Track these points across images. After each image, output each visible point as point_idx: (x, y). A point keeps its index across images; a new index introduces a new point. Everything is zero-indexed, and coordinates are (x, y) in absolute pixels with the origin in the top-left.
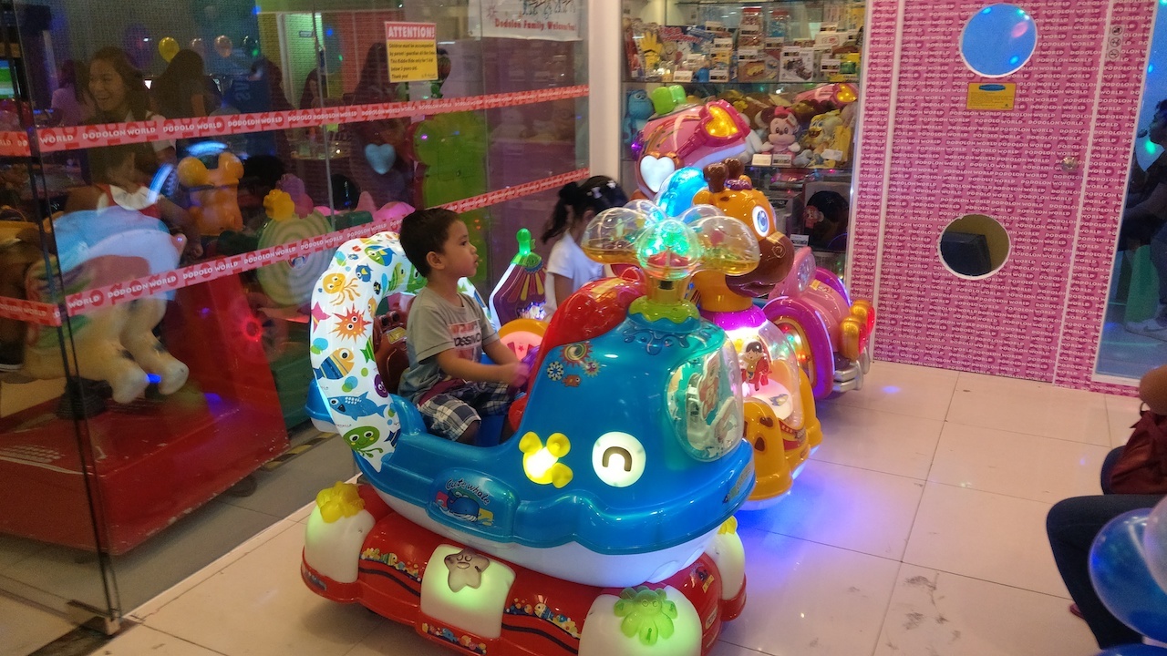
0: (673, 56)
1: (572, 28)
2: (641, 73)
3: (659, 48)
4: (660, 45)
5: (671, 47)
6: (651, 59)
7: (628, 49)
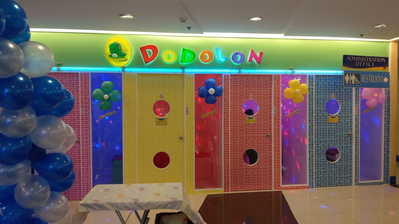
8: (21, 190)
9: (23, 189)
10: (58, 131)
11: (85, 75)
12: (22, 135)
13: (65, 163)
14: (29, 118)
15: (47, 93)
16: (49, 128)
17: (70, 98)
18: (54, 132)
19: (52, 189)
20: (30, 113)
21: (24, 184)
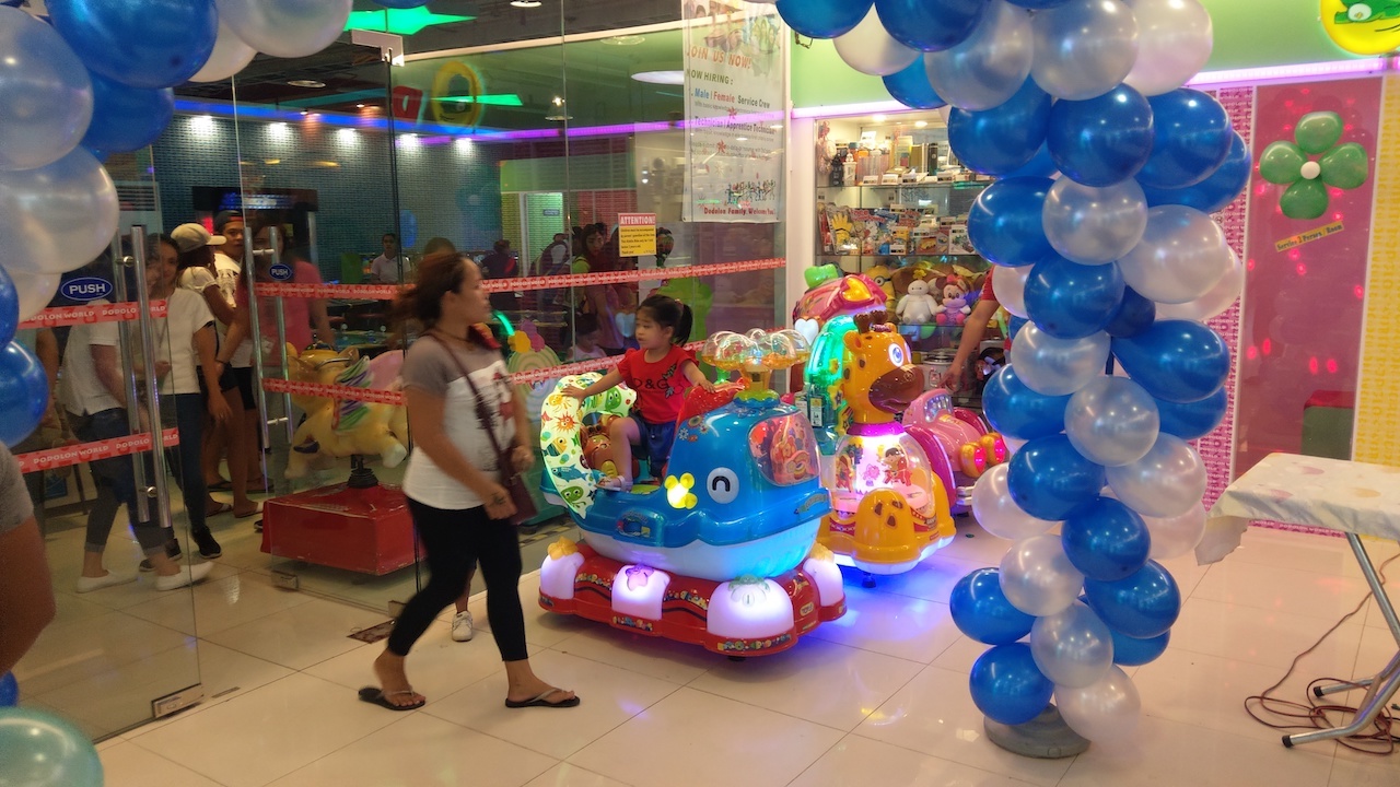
0: (862, 234)
1: (772, 213)
2: (832, 247)
3: (849, 227)
4: (851, 224)
5: (860, 226)
6: (842, 236)
7: (822, 227)
8: (1083, 412)
9: (1088, 409)
10: (1201, 251)
11: (1237, 97)
12: (1104, 256)
13: (1207, 352)
14: (1130, 210)
15: (1183, 139)
16: (1175, 243)
17: (1241, 154)
18: (1191, 254)
19: (1164, 428)
20: (1134, 198)
21: (1092, 397)
